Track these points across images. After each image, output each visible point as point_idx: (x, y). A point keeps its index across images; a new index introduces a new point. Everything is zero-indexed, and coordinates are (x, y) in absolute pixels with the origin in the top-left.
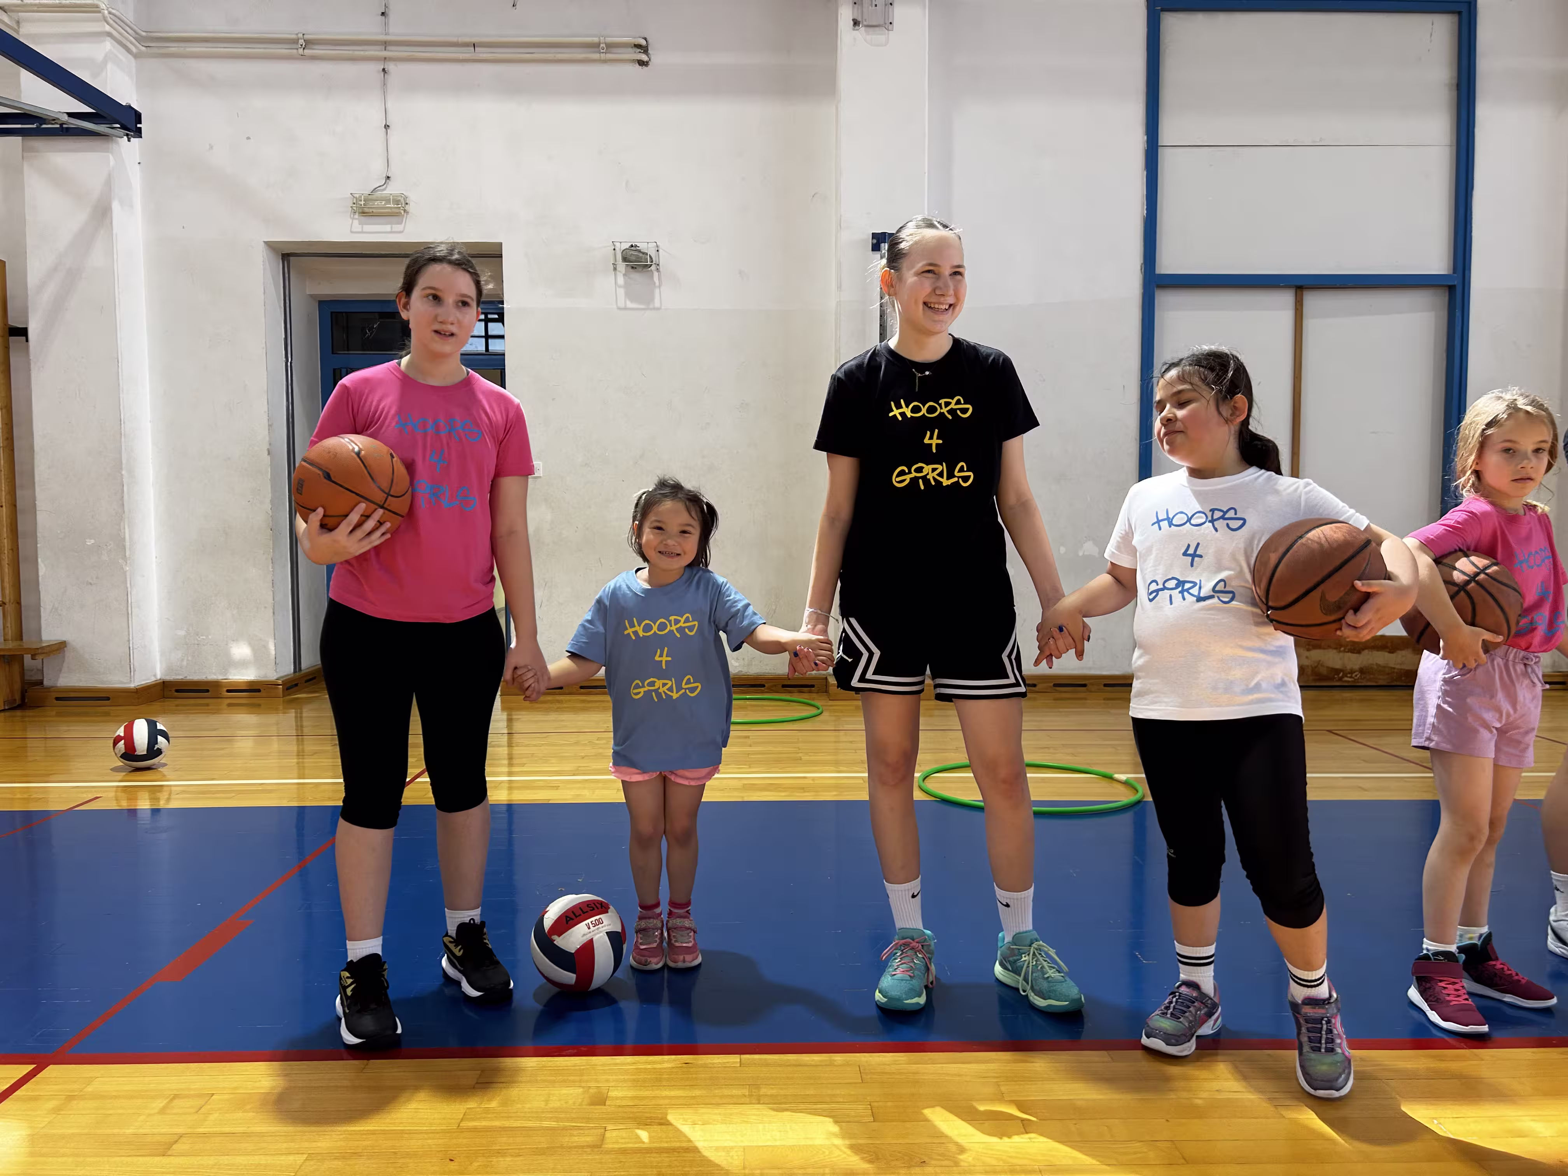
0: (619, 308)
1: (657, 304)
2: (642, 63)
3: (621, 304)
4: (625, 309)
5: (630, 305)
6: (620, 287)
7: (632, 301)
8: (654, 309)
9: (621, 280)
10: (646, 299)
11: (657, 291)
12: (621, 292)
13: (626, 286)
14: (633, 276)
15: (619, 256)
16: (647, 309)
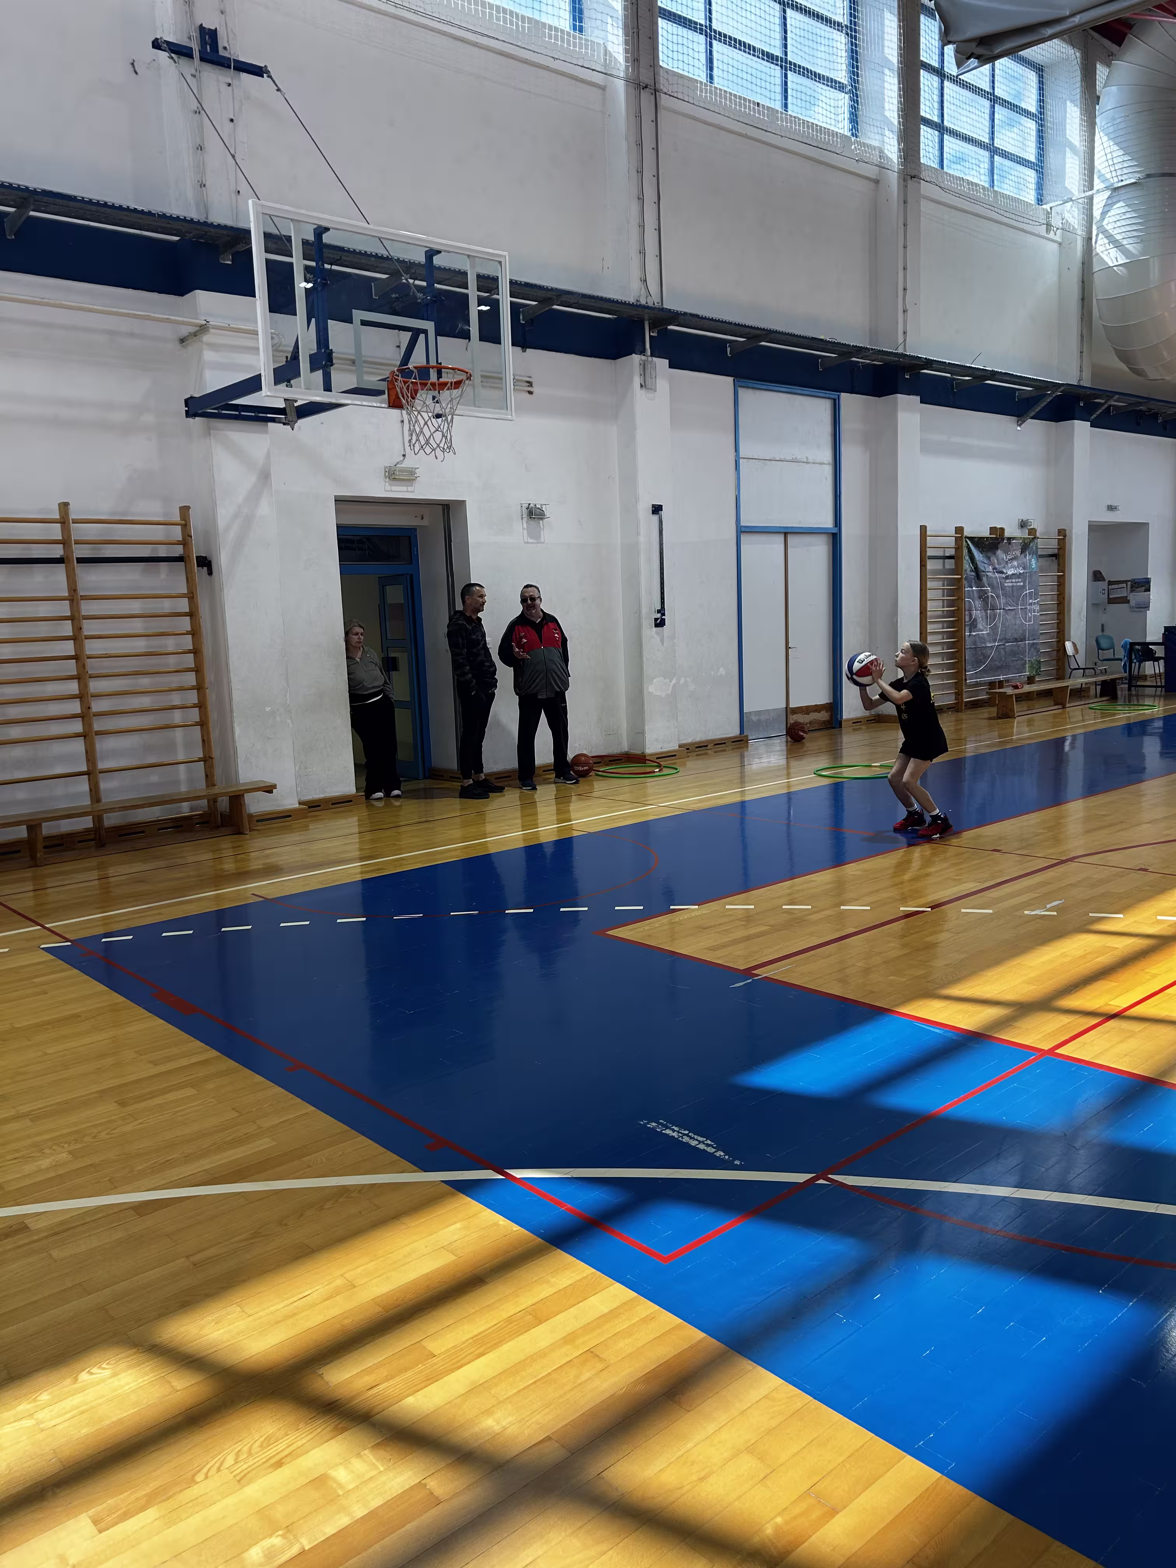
0: (525, 543)
2: (530, 393)
3: (526, 540)
4: (528, 543)
5: (531, 541)
6: (525, 529)
7: (531, 537)
9: (525, 526)
10: (535, 535)
12: (525, 532)
13: (527, 529)
14: (532, 522)
15: (525, 510)
16: (538, 543)
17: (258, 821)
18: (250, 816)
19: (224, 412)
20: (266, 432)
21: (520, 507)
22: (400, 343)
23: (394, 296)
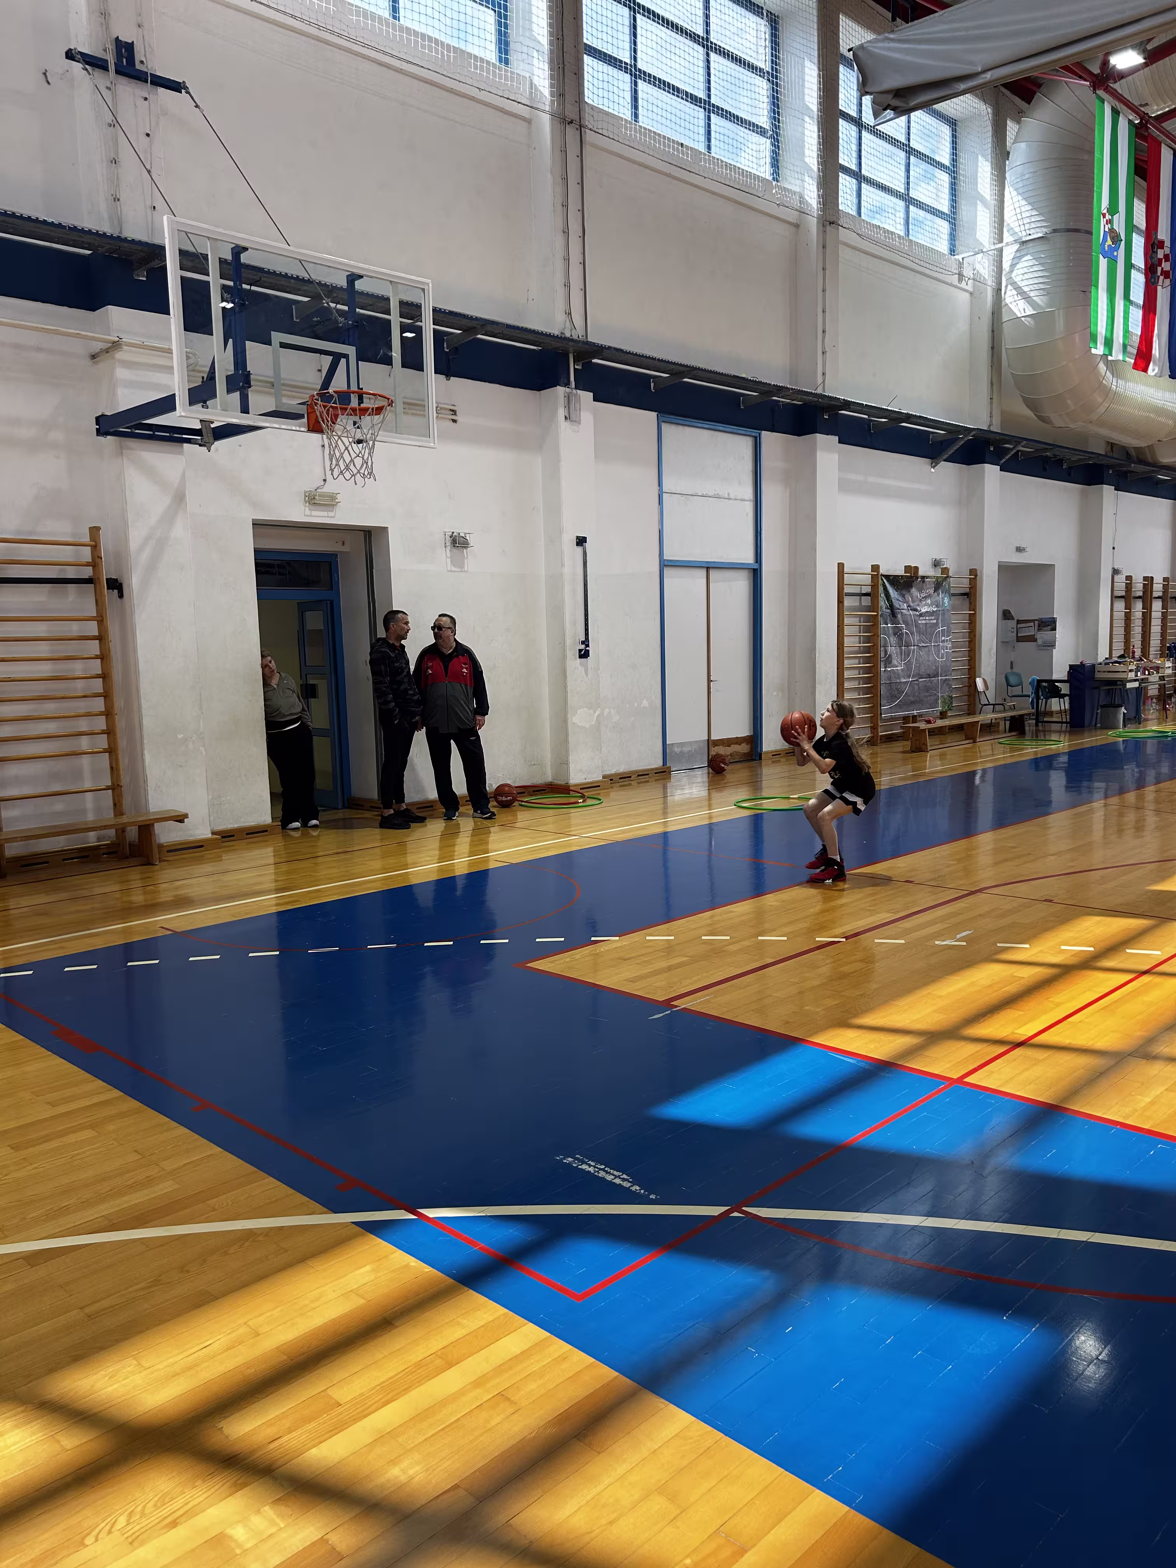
0: (448, 571)
1: (466, 569)
2: (454, 421)
3: (449, 569)
4: (451, 571)
5: (453, 569)
6: (448, 558)
7: (454, 566)
8: (464, 571)
9: (449, 555)
10: (459, 564)
11: (466, 561)
12: (449, 560)
13: (451, 557)
14: (455, 551)
15: (448, 538)
16: (461, 571)
17: (168, 851)
18: (160, 846)
19: (137, 431)
20: (181, 453)
21: (443, 536)
22: (321, 366)
23: (315, 319)
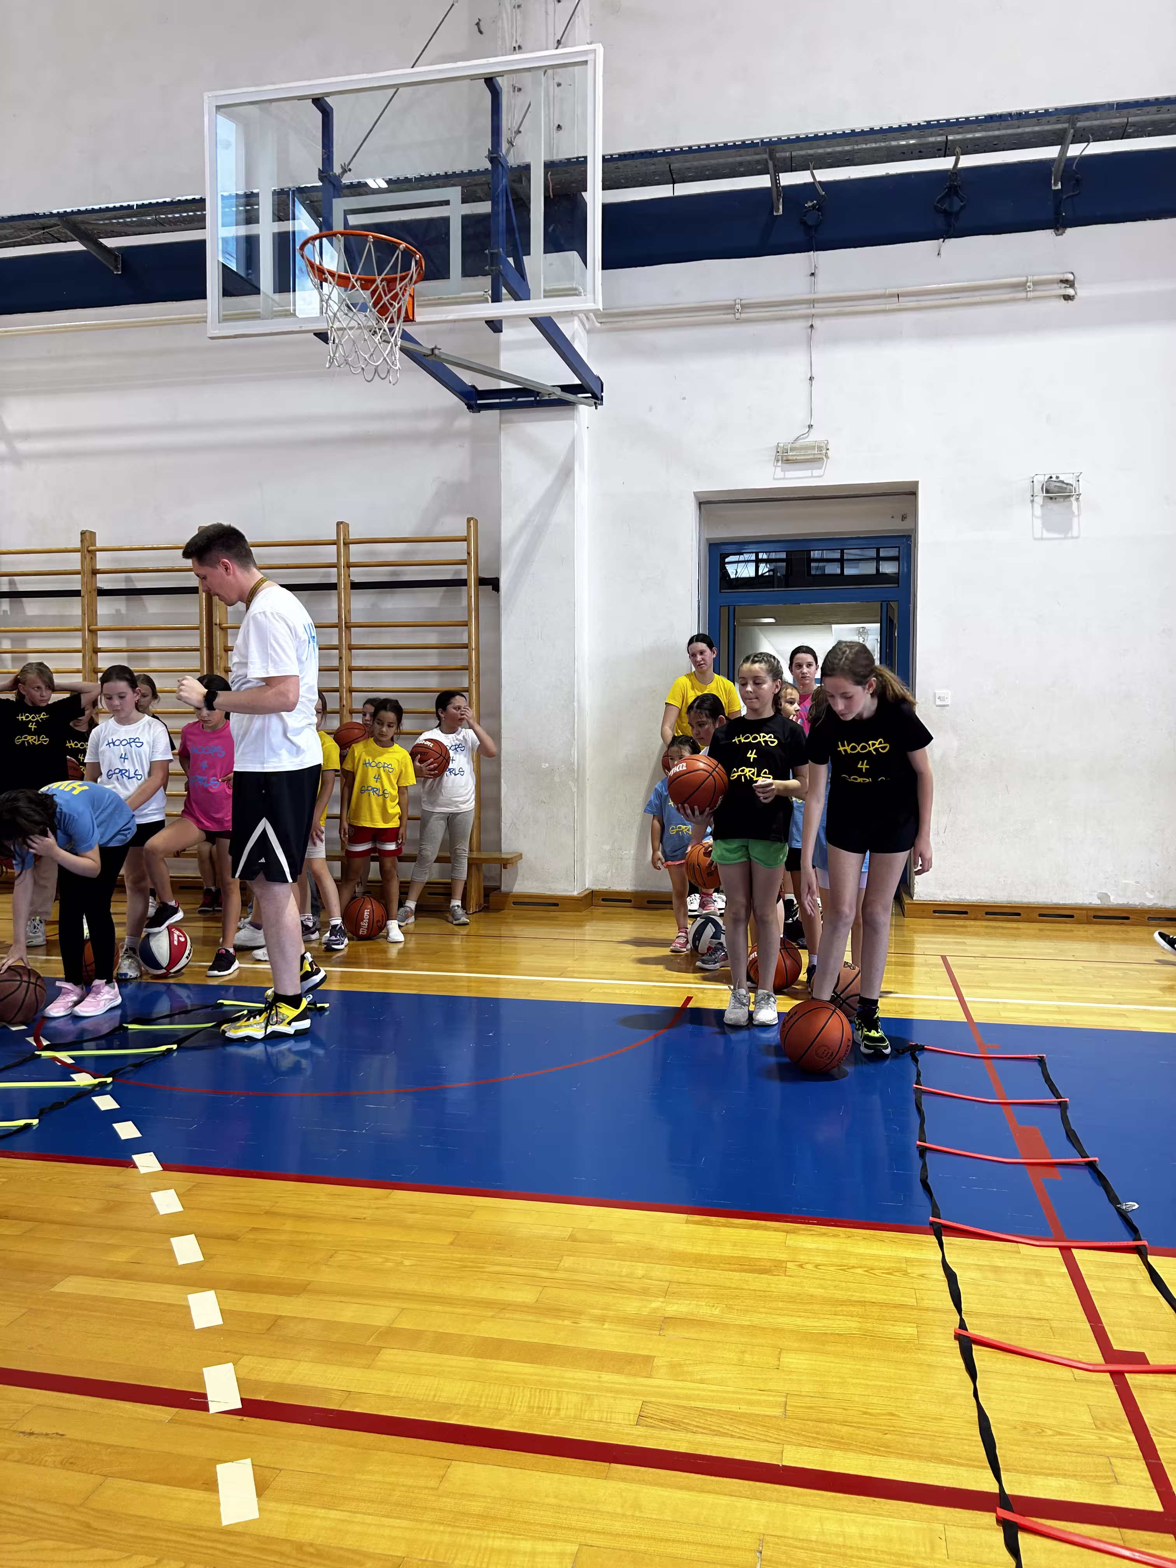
0: (1035, 539)
1: (1076, 534)
2: (1067, 297)
3: (1038, 536)
4: (1042, 539)
5: (1046, 534)
6: (1037, 518)
7: (1049, 531)
8: (1073, 538)
9: (1038, 511)
10: (1059, 526)
11: (1075, 520)
12: (1038, 523)
13: (1043, 516)
14: (1052, 505)
15: (1038, 487)
16: (1065, 538)
17: (514, 903)
19: (519, 399)
21: (1029, 483)
